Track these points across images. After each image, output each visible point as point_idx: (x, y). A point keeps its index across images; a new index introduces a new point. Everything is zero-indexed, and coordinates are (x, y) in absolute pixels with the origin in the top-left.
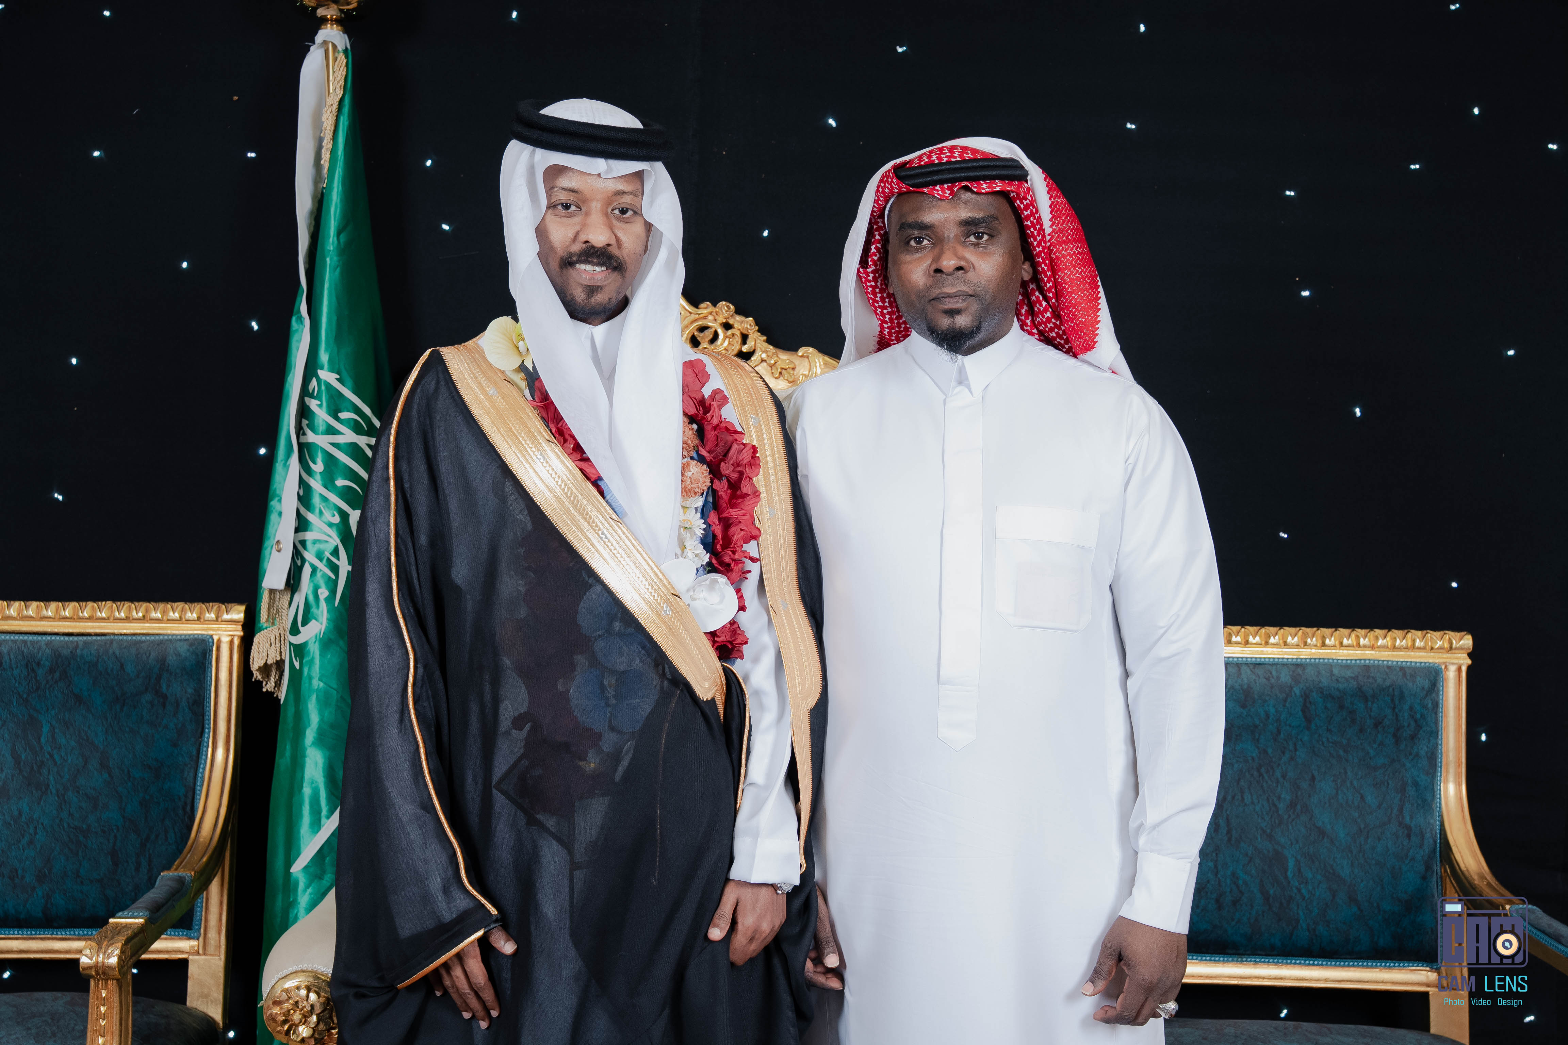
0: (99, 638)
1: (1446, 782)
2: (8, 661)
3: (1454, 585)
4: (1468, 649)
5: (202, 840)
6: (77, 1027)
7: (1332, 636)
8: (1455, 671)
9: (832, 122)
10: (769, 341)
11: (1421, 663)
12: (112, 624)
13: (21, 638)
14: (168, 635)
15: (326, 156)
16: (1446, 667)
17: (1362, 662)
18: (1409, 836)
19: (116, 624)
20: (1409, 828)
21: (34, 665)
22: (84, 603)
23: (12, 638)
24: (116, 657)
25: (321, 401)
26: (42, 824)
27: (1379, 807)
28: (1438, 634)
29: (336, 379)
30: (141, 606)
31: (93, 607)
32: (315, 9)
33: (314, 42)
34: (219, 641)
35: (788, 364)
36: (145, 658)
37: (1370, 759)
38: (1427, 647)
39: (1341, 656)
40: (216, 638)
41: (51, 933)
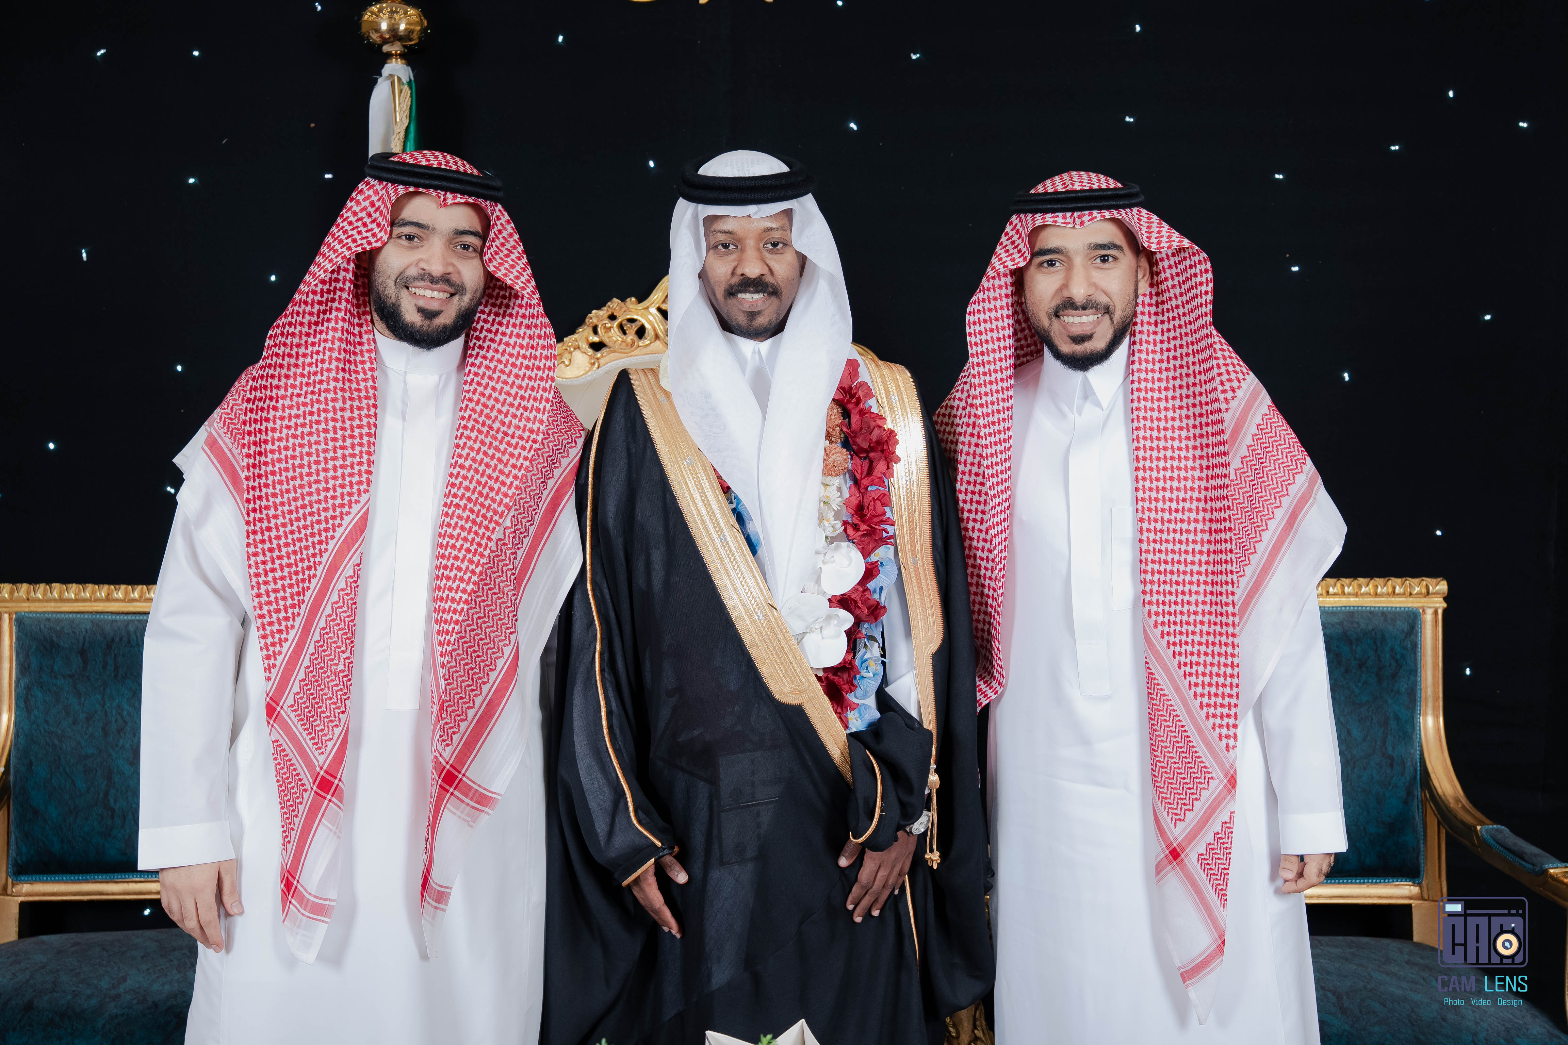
1: (1426, 715)
8: (1433, 614)
9: (853, 128)
11: (1400, 608)
16: (1423, 611)
18: (1392, 765)
20: (1391, 758)
27: (1364, 740)
28: (1417, 581)
32: (381, 46)
33: (381, 74)
37: (1355, 696)
38: (1407, 593)
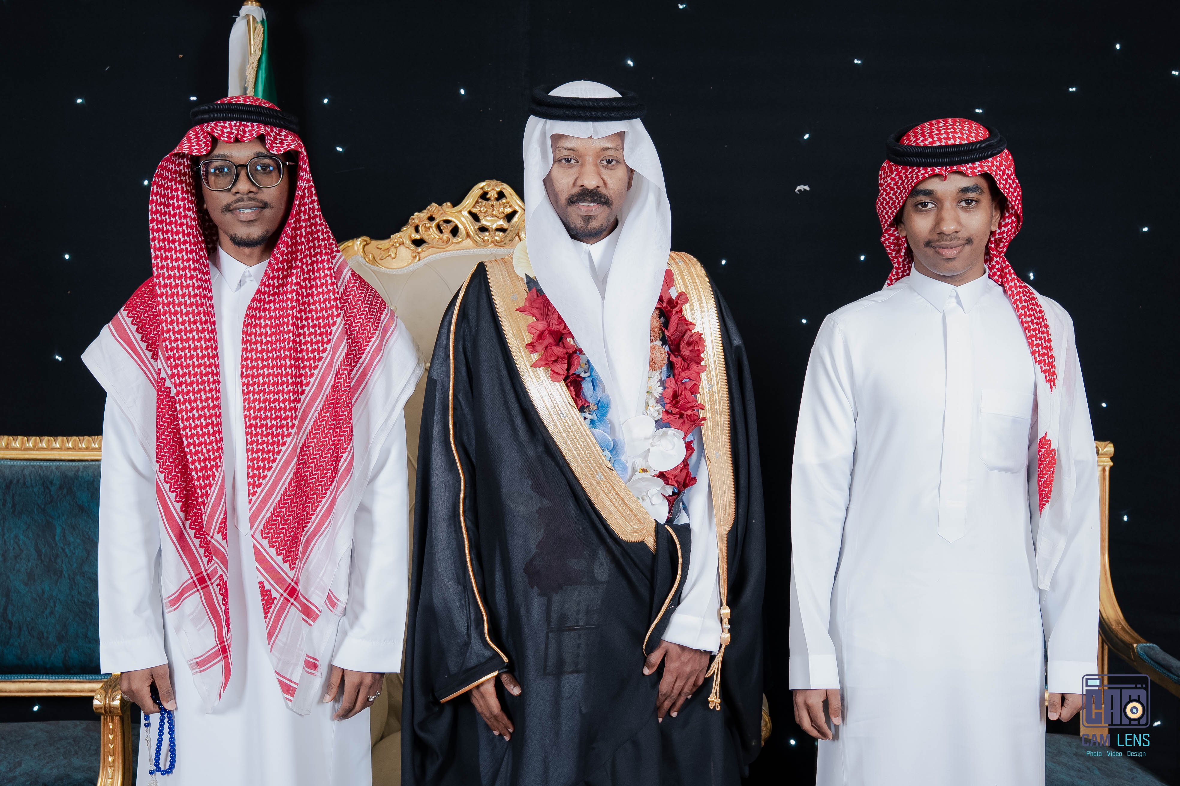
3: (1104, 405)
4: (1110, 454)
6: (92, 747)
9: (630, 63)
13: (38, 463)
23: (31, 464)
26: (59, 599)
33: (239, 15)
41: (69, 677)
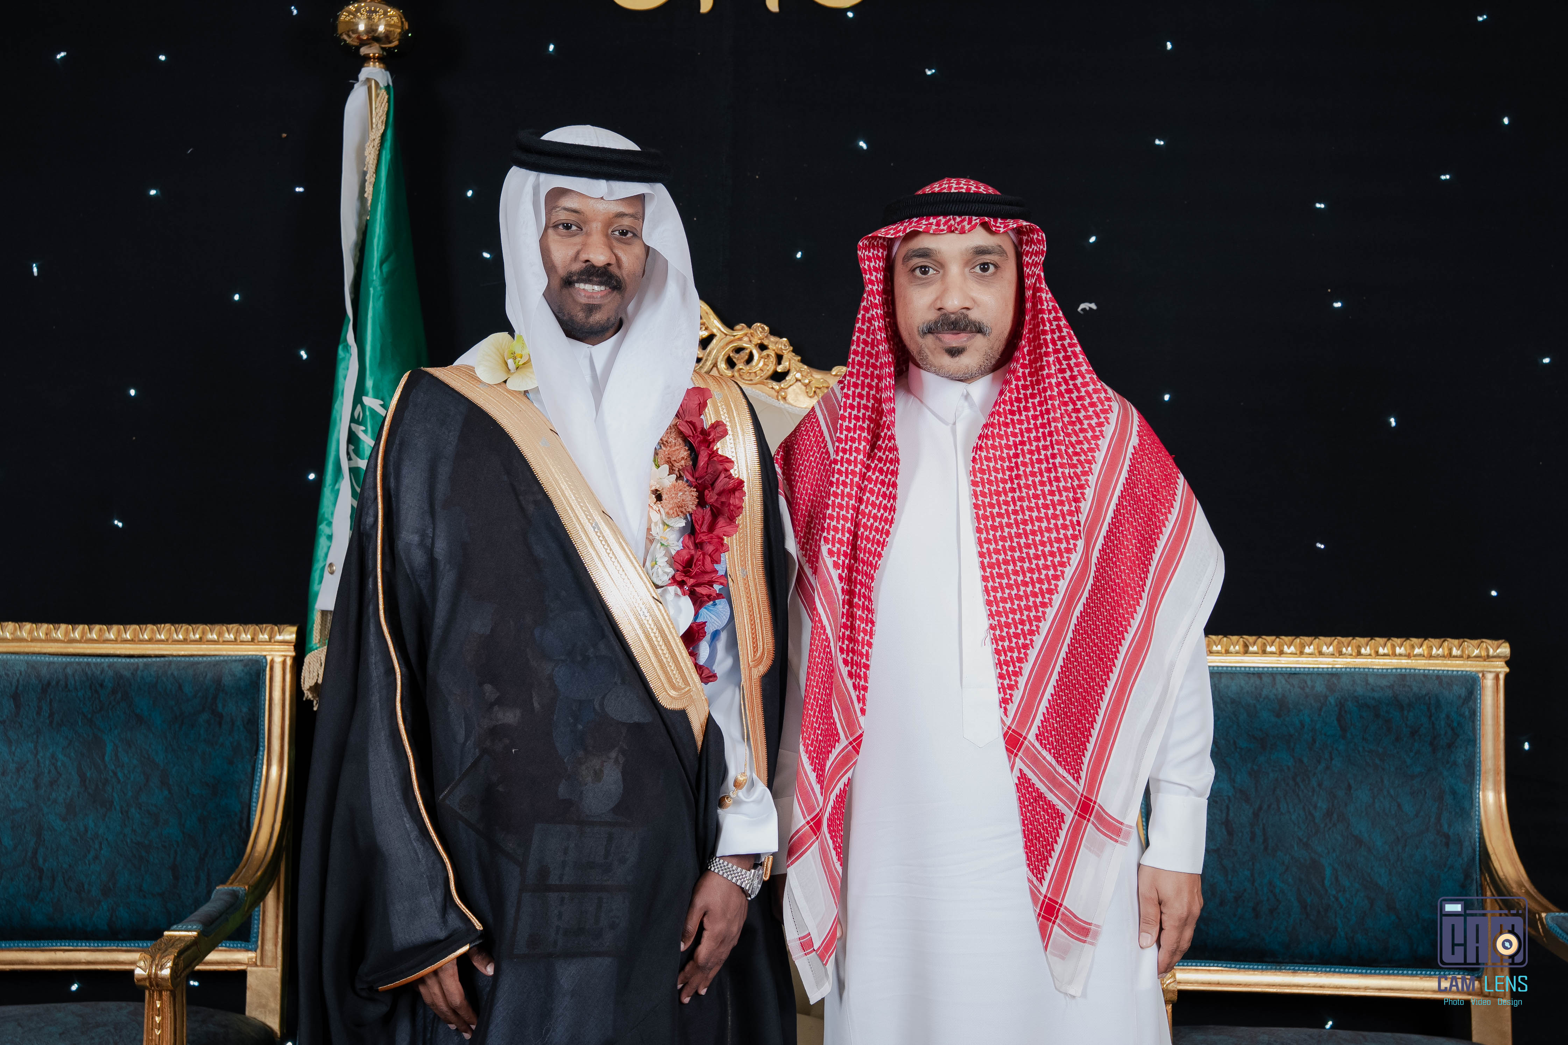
0: (158, 659)
1: (1485, 790)
2: (73, 682)
3: (1494, 593)
4: (1505, 657)
5: (256, 854)
7: (1367, 645)
8: (1493, 679)
9: (863, 144)
10: (804, 361)
11: (1458, 671)
12: (171, 646)
13: (85, 660)
14: (224, 656)
15: (369, 189)
16: (1483, 675)
17: (1399, 671)
18: (1447, 845)
19: (174, 646)
20: (1447, 837)
21: (97, 686)
22: (144, 626)
23: (77, 660)
24: (174, 677)
25: (366, 427)
26: (107, 839)
27: (1417, 816)
28: (1476, 642)
29: (381, 405)
30: (198, 628)
31: (153, 629)
32: (358, 48)
33: (357, 80)
34: (272, 661)
35: (822, 383)
36: (201, 679)
37: (1407, 767)
38: (1464, 656)
39: (1377, 665)
40: (269, 658)
41: (116, 945)
